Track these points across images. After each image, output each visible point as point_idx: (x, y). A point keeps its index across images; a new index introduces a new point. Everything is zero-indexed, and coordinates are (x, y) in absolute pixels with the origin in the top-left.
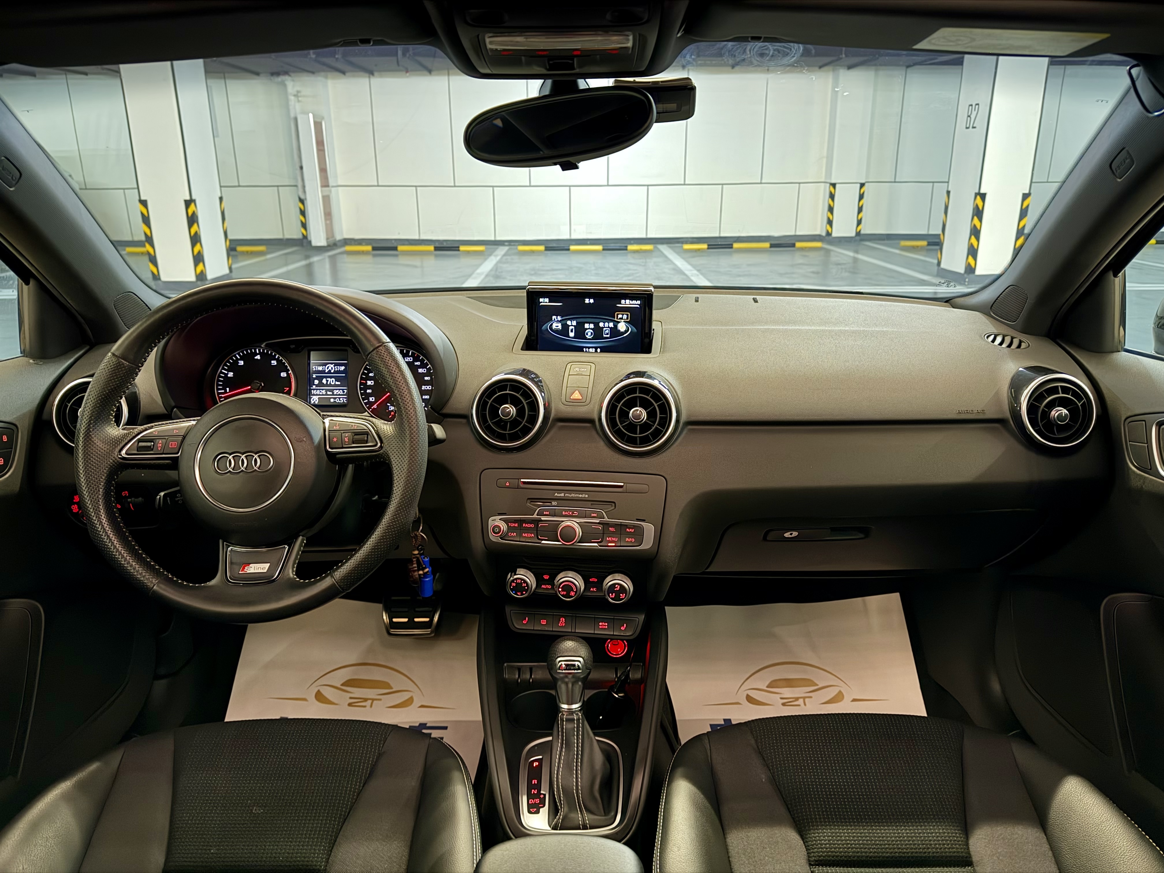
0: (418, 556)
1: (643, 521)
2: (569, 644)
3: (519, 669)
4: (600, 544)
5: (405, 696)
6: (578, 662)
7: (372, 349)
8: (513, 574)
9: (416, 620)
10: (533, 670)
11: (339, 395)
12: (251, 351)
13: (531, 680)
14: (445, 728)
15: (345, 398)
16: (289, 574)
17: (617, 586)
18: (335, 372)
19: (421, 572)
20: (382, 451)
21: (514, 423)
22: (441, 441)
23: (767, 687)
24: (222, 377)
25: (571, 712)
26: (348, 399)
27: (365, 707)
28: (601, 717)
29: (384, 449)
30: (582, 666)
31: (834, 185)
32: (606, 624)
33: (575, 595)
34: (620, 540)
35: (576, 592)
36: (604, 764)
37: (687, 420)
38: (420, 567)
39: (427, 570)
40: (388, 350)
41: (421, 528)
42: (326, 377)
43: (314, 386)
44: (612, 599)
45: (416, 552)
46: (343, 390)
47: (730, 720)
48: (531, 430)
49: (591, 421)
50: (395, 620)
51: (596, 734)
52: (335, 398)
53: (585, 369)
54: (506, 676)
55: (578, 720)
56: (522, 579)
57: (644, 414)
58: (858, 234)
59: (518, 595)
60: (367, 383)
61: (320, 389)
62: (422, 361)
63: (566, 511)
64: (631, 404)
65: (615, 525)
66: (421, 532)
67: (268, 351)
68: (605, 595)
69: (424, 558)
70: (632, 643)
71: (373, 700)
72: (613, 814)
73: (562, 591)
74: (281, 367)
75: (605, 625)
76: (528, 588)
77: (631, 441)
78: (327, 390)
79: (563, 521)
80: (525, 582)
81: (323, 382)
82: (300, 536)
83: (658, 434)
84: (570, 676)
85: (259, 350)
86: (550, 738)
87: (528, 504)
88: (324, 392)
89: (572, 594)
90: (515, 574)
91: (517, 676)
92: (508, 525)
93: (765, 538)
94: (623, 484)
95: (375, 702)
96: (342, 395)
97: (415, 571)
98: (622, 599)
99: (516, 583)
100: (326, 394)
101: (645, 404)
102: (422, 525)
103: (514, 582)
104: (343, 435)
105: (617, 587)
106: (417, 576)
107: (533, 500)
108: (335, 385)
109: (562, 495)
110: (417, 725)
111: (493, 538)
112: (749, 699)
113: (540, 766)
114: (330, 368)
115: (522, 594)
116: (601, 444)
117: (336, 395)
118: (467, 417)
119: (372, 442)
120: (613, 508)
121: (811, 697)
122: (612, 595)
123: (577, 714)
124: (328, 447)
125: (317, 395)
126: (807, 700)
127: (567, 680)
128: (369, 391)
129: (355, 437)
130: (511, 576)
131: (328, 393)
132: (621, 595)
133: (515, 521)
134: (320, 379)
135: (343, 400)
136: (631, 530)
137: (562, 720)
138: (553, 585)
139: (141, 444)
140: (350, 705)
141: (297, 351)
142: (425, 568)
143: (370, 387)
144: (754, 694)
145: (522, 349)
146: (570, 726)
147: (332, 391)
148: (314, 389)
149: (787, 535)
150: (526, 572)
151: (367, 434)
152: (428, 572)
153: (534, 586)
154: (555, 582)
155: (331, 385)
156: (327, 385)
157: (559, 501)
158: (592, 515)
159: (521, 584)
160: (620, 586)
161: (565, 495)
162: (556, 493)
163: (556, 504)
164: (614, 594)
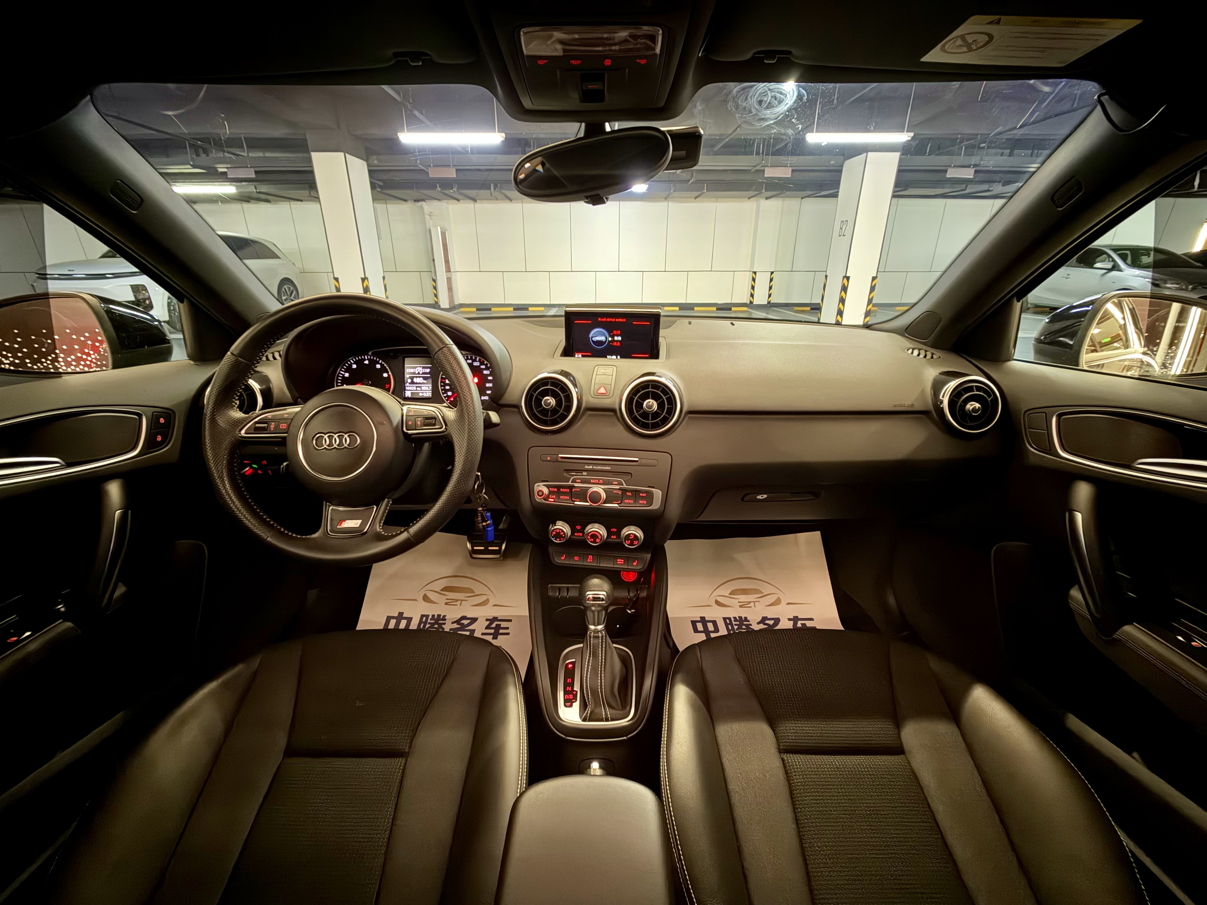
0: (482, 512)
1: (653, 487)
2: (596, 581)
3: (559, 589)
4: (620, 505)
5: (484, 598)
6: (602, 594)
7: (438, 349)
9: (490, 548)
10: (570, 589)
11: (426, 390)
12: (361, 357)
13: (568, 597)
14: (510, 621)
16: (376, 529)
17: (631, 535)
18: (423, 373)
19: (484, 524)
20: (446, 433)
21: (554, 411)
22: (496, 425)
23: (730, 594)
24: (340, 377)
25: (596, 631)
26: (432, 394)
27: (456, 605)
28: (618, 626)
29: (448, 431)
30: (606, 598)
31: (755, 273)
32: (623, 561)
33: (600, 541)
34: (635, 502)
35: (601, 539)
36: (621, 669)
37: (689, 410)
38: (484, 520)
39: (489, 522)
40: (450, 350)
41: (484, 491)
42: (417, 377)
43: (407, 384)
44: (628, 544)
45: (480, 509)
46: (428, 386)
47: (704, 618)
48: (567, 416)
49: (613, 410)
50: (475, 548)
51: (613, 642)
52: (423, 393)
53: (609, 370)
54: (550, 594)
55: (602, 637)
56: (560, 529)
57: (655, 407)
58: (769, 303)
59: (557, 540)
60: (445, 381)
61: (411, 386)
62: (486, 365)
63: (593, 479)
64: (645, 397)
65: (632, 491)
67: (374, 358)
68: (622, 542)
69: (487, 513)
70: (640, 574)
71: (462, 600)
72: (628, 708)
73: (590, 538)
74: (384, 370)
76: (565, 536)
77: (645, 426)
78: (417, 387)
79: (591, 487)
80: (563, 531)
81: (414, 380)
82: (385, 498)
83: (665, 421)
84: (597, 605)
85: (368, 357)
86: (581, 645)
87: (565, 474)
88: (415, 388)
89: (598, 540)
90: (555, 525)
91: (558, 594)
92: (549, 490)
93: (742, 500)
94: (638, 459)
95: (463, 602)
96: (428, 390)
97: (479, 523)
98: (635, 545)
99: (556, 532)
100: (417, 390)
101: (656, 397)
102: (484, 488)
103: (554, 531)
104: (417, 419)
106: (481, 527)
107: (568, 471)
108: (423, 383)
109: (591, 467)
110: (491, 618)
111: (538, 499)
112: (718, 603)
113: (574, 667)
114: (419, 370)
115: (560, 540)
116: (621, 428)
117: (424, 390)
118: (518, 407)
119: (438, 425)
120: (630, 477)
121: (759, 601)
122: (628, 542)
123: (602, 633)
124: (404, 429)
125: (410, 390)
126: (756, 603)
127: (593, 608)
128: (447, 387)
129: (426, 421)
130: (552, 527)
132: (635, 542)
133: (554, 487)
134: (412, 378)
135: (429, 394)
136: (644, 494)
137: (590, 637)
138: (583, 533)
139: (257, 425)
140: (446, 604)
141: (395, 357)
142: (487, 521)
143: (448, 385)
144: (720, 599)
145: (561, 356)
146: (596, 641)
147: (420, 387)
148: (407, 386)
149: (759, 497)
150: (563, 524)
151: (435, 418)
152: (489, 523)
153: (569, 534)
154: (585, 531)
155: (420, 383)
156: (417, 383)
157: (588, 472)
158: (614, 483)
159: (560, 532)
160: (634, 535)
161: (593, 467)
162: (586, 466)
163: (586, 474)
164: (630, 541)
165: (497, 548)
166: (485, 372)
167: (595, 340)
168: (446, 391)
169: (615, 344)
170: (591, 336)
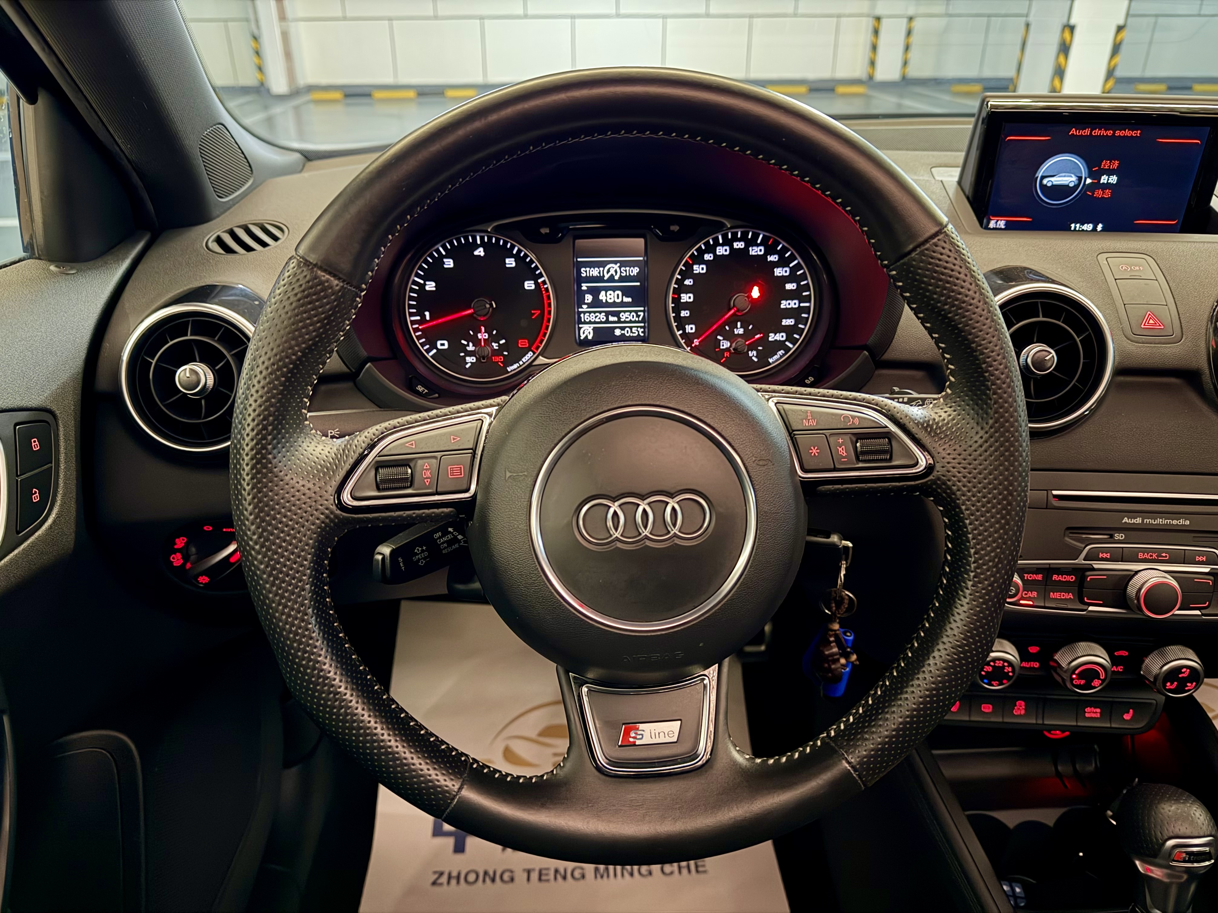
0: (839, 632)
4: (1204, 612)
11: (631, 322)
12: (466, 239)
15: (641, 327)
17: (1182, 669)
18: (622, 279)
19: (844, 661)
20: (931, 478)
21: (1055, 381)
24: (416, 291)
26: (648, 329)
29: (935, 473)
30: (1209, 854)
31: (878, 19)
32: (1098, 710)
33: (1101, 685)
35: (1104, 680)
42: (606, 289)
43: (585, 306)
44: (1169, 690)
45: (836, 626)
46: (636, 312)
52: (623, 329)
53: (1140, 267)
56: (1005, 660)
58: (904, 78)
59: (993, 686)
60: (680, 298)
61: (595, 312)
62: (782, 253)
63: (1144, 550)
67: (498, 240)
75: (1096, 712)
76: (1012, 676)
78: (607, 314)
79: (1137, 572)
80: (1010, 664)
81: (601, 298)
85: (482, 238)
87: (1065, 537)
88: (602, 317)
89: (1096, 682)
92: (1022, 577)
96: (635, 322)
97: (833, 660)
98: (1189, 690)
99: (994, 667)
100: (607, 322)
103: (989, 665)
104: (832, 440)
105: (1184, 673)
106: (837, 669)
107: (1075, 531)
108: (623, 304)
109: (1139, 520)
114: (612, 272)
115: (1002, 684)
117: (625, 322)
119: (905, 457)
122: (1171, 684)
124: (798, 469)
125: (590, 323)
128: (684, 313)
131: (611, 319)
132: (1189, 684)
133: (1038, 570)
134: (595, 292)
135: (638, 332)
138: (1049, 663)
139: (380, 472)
141: (551, 239)
142: (850, 654)
143: (686, 306)
147: (614, 314)
148: (585, 313)
150: (1007, 647)
151: (883, 436)
152: (854, 660)
155: (614, 304)
156: (607, 304)
157: (1127, 532)
158: (1198, 559)
159: (1004, 666)
160: (1188, 670)
161: (1143, 521)
162: (1126, 518)
163: (1122, 537)
164: (1176, 683)
166: (779, 272)
167: (1049, 184)
168: (681, 323)
169: (1099, 193)
170: (1040, 174)
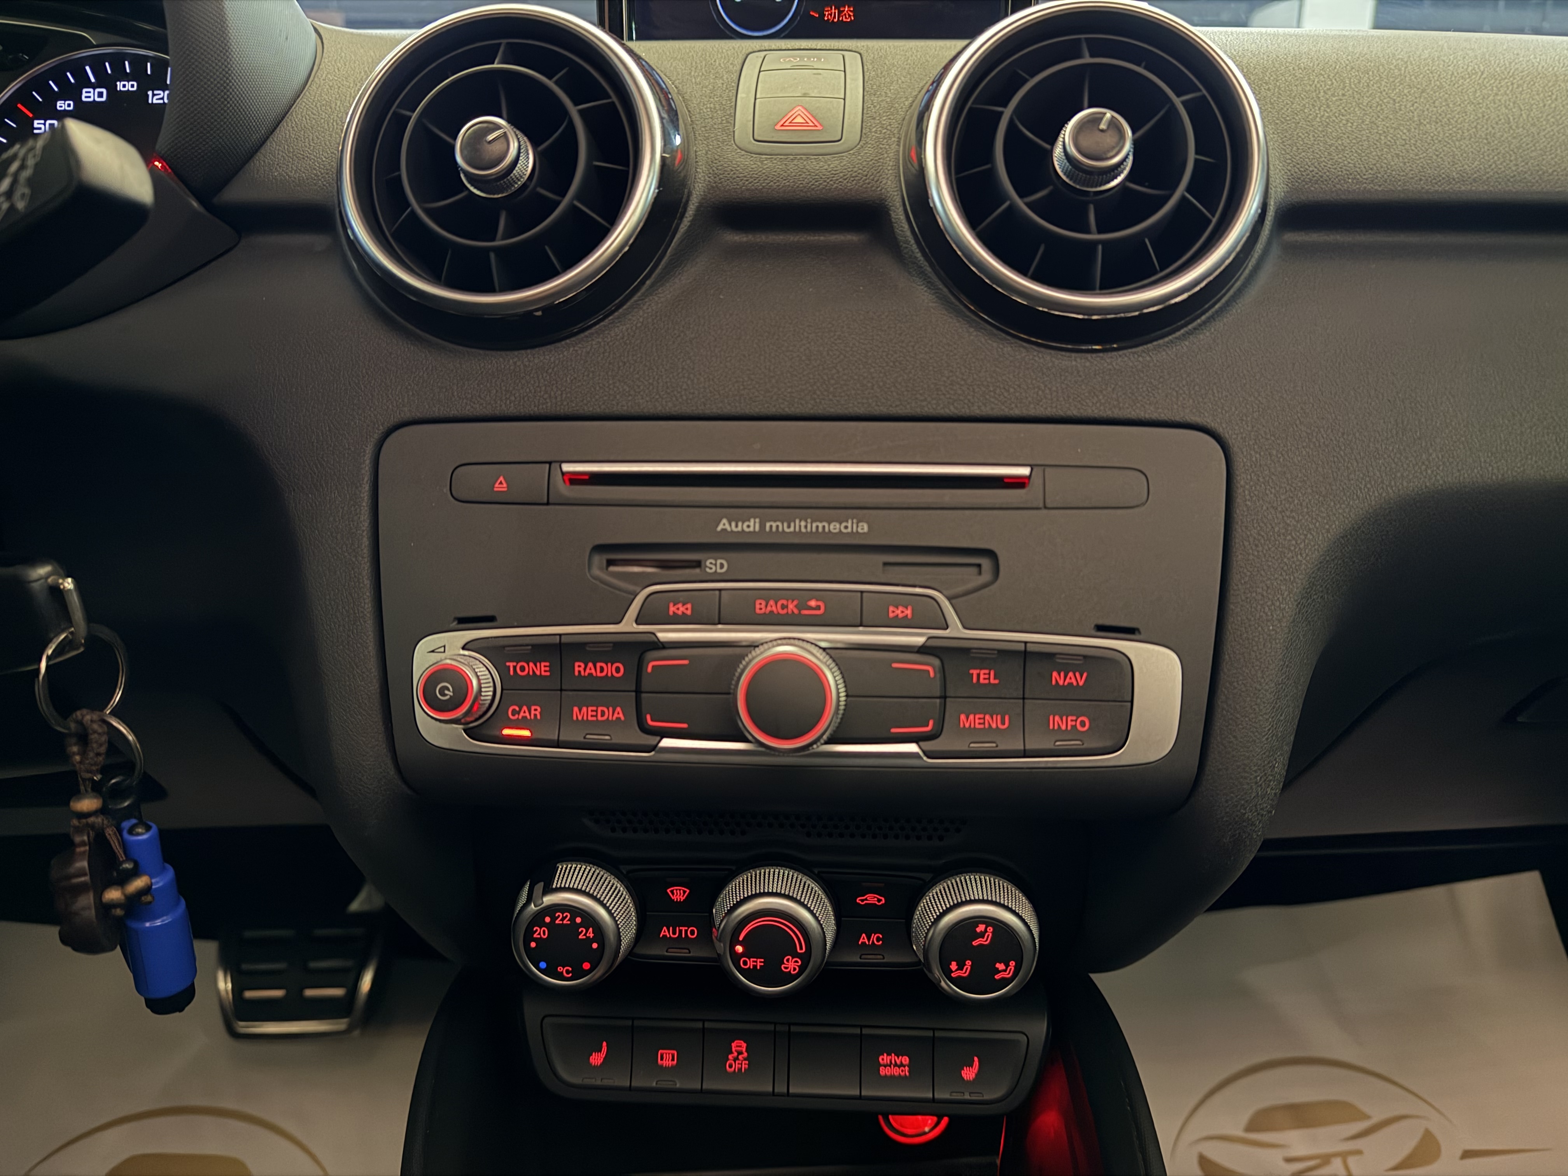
0: (98, 820)
1: (1132, 634)
4: (930, 745)
8: (540, 886)
9: (309, 993)
17: (981, 928)
19: (113, 895)
23: (1248, 1129)
32: (906, 1060)
33: (802, 969)
34: (1021, 726)
35: (806, 958)
38: (109, 873)
39: (139, 883)
41: (113, 696)
45: (88, 805)
48: (603, 233)
50: (250, 995)
56: (575, 911)
59: (560, 977)
63: (768, 595)
65: (998, 658)
66: (113, 713)
68: (927, 964)
69: (131, 831)
73: (747, 953)
75: (900, 1064)
76: (602, 946)
79: (756, 644)
80: (590, 919)
87: (596, 572)
89: (791, 965)
90: (548, 890)
92: (503, 672)
94: (1025, 471)
97: (82, 889)
98: (1005, 982)
99: (551, 926)
102: (122, 681)
103: (542, 924)
105: (982, 935)
107: (615, 554)
109: (752, 525)
111: (435, 728)
112: (1207, 1168)
115: (579, 972)
120: (986, 576)
121: (1359, 1152)
122: (960, 967)
126: (1351, 1160)
130: (529, 900)
132: (1001, 966)
133: (536, 651)
136: (1071, 678)
138: (707, 924)
142: (135, 873)
144: (1216, 1153)
150: (594, 880)
153: (628, 935)
154: (718, 911)
157: (734, 556)
158: (893, 613)
159: (574, 926)
160: (990, 929)
161: (762, 526)
162: (724, 521)
163: (722, 566)
164: (969, 963)
165: (338, 992)
